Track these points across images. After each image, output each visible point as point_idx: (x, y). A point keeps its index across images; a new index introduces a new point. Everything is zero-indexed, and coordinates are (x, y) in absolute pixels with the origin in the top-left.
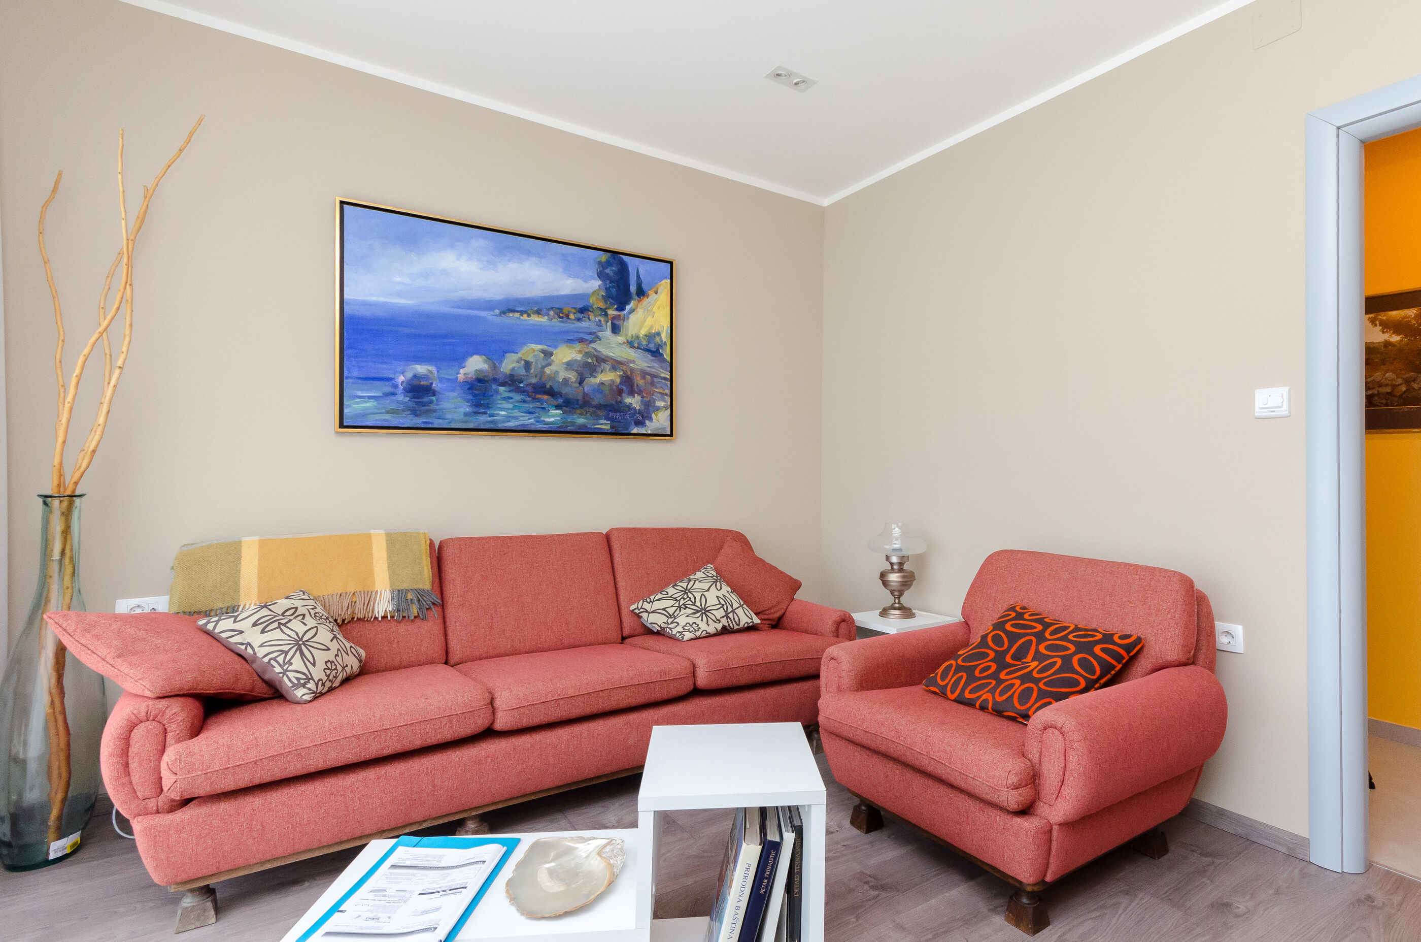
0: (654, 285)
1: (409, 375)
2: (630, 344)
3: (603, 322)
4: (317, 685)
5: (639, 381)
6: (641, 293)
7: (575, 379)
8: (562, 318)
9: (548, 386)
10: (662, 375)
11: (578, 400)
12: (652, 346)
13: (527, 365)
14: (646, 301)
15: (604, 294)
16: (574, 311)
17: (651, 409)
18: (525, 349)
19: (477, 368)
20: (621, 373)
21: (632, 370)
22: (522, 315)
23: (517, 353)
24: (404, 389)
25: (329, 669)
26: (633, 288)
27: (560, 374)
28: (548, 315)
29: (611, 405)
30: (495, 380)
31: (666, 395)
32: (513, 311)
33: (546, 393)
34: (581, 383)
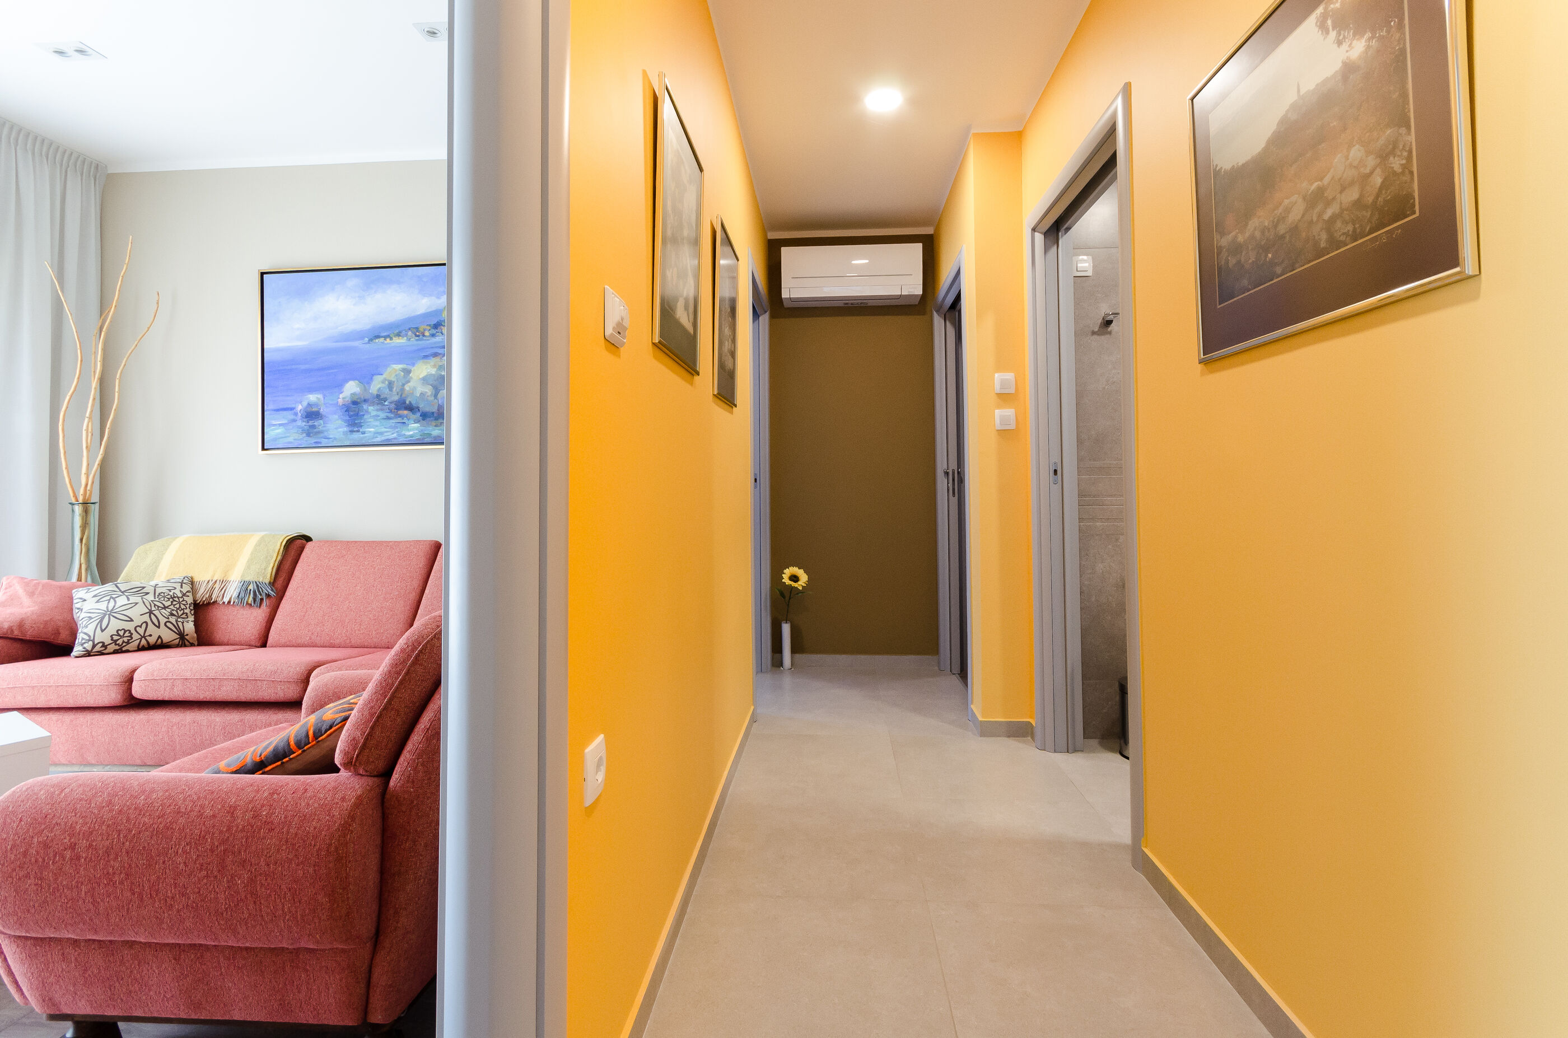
1: (305, 404)
4: (94, 645)
7: (430, 393)
8: (418, 336)
9: (407, 402)
11: (433, 413)
13: (391, 384)
16: (429, 328)
18: (389, 370)
19: (352, 393)
22: (385, 340)
23: (382, 375)
24: (301, 416)
25: (119, 635)
27: (418, 389)
28: (406, 335)
30: (365, 401)
32: (378, 337)
33: (406, 408)
34: (436, 396)
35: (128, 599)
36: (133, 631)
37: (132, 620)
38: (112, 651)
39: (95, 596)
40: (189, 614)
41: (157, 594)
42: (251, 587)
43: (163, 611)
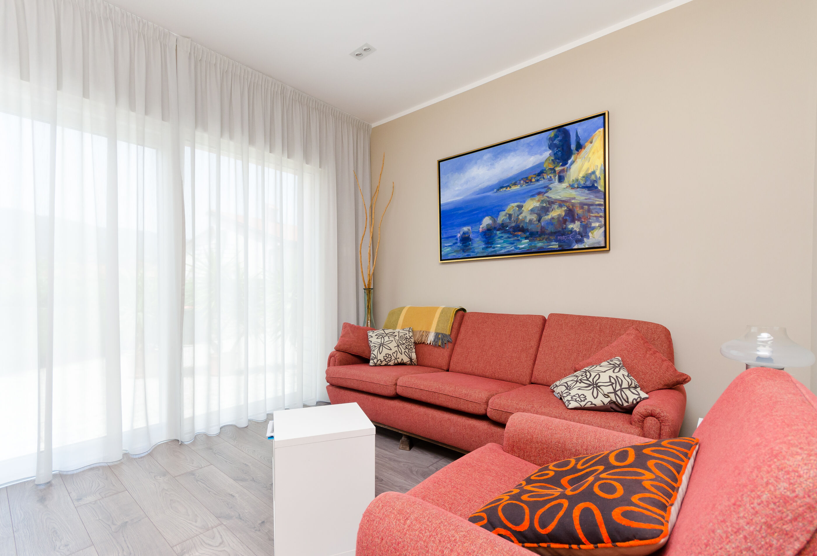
0: (589, 138)
1: (462, 233)
2: (572, 187)
3: (552, 178)
4: (377, 361)
5: (579, 211)
6: (580, 147)
7: (536, 219)
8: (528, 183)
9: (521, 226)
10: (597, 203)
11: (537, 232)
12: (588, 184)
13: (510, 216)
14: (583, 152)
15: (553, 158)
16: (534, 176)
17: (588, 230)
18: (509, 207)
19: (487, 224)
20: (566, 209)
21: (573, 205)
22: (507, 188)
23: (505, 211)
24: (460, 240)
25: (386, 357)
26: (573, 147)
27: (527, 217)
28: (520, 183)
29: (559, 232)
30: (495, 228)
31: (601, 217)
32: (502, 187)
33: (520, 231)
34: (539, 221)
35: (389, 339)
36: (392, 355)
37: (391, 350)
38: (384, 364)
39: (376, 335)
40: (413, 348)
41: (400, 337)
42: (440, 336)
43: (403, 345)
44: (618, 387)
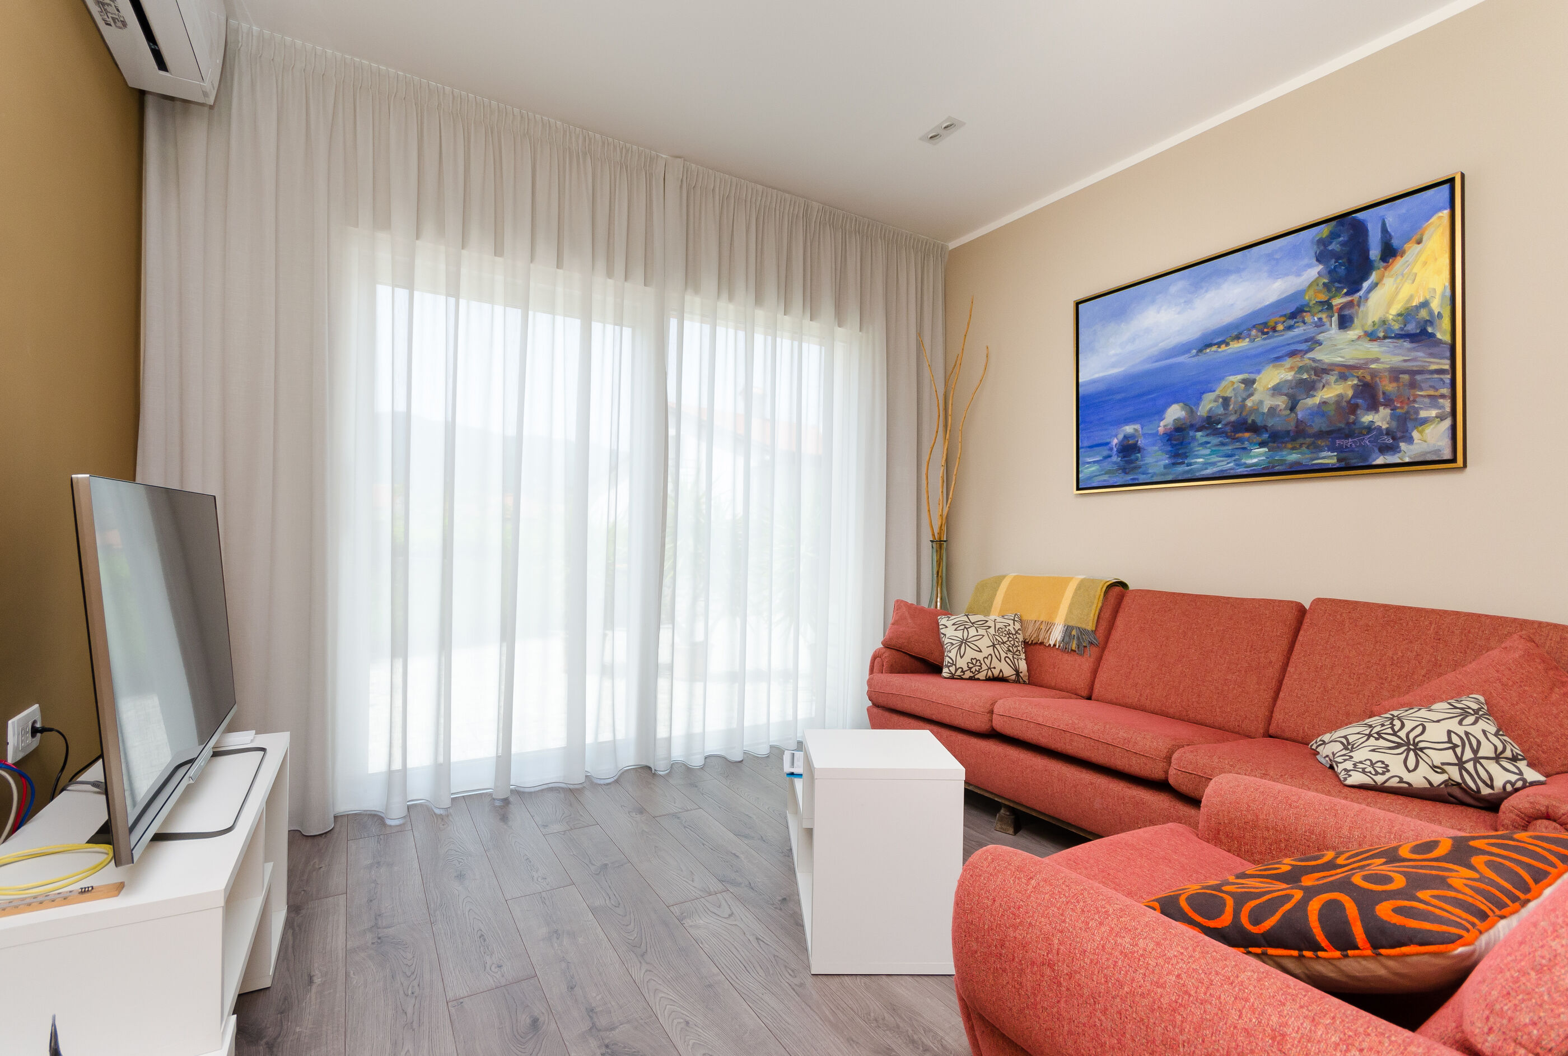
0: (1416, 235)
1: (1121, 436)
2: (1371, 336)
3: (1324, 320)
4: (956, 670)
5: (1388, 387)
6: (1390, 252)
7: (1284, 406)
8: (1267, 333)
9: (1250, 421)
10: (1433, 367)
11: (1288, 432)
12: (1412, 328)
13: (1226, 401)
14: (1399, 264)
15: (1326, 281)
16: (1283, 319)
17: (1410, 425)
18: (1224, 384)
19: (1176, 418)
20: (1355, 382)
21: (1374, 374)
22: (1219, 347)
23: (1214, 391)
24: (1117, 450)
25: (973, 664)
26: (1375, 253)
27: (1265, 403)
28: (1249, 336)
29: (1340, 430)
30: (1192, 426)
31: (1443, 396)
32: (1210, 345)
33: (1247, 430)
34: (1292, 409)
35: (977, 632)
36: (982, 662)
37: (981, 651)
38: (968, 677)
39: (953, 624)
40: (1021, 652)
41: (997, 629)
42: (1074, 633)
43: (1002, 645)
44: (1468, 754)
